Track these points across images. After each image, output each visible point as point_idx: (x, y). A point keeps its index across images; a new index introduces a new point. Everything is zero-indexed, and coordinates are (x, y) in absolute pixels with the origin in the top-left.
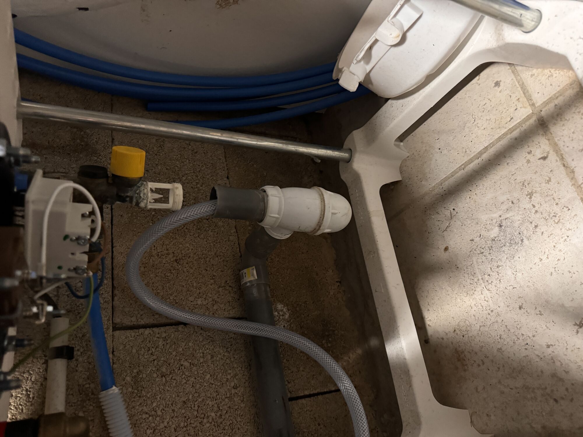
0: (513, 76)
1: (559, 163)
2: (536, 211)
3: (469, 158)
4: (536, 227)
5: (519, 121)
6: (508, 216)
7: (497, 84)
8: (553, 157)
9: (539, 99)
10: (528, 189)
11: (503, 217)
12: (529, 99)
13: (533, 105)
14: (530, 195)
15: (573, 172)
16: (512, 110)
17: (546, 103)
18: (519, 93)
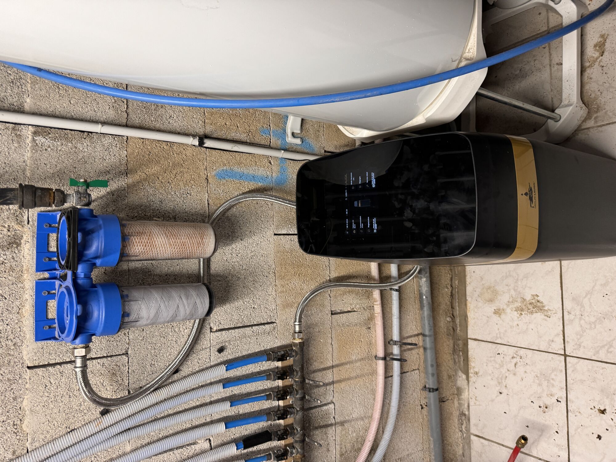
0: (546, 13)
1: (548, 51)
2: (535, 67)
3: (518, 41)
4: (533, 72)
5: (541, 31)
6: (524, 67)
7: (540, 14)
8: (547, 48)
9: (551, 25)
10: (535, 58)
11: (523, 67)
12: (548, 23)
13: (548, 27)
14: (535, 60)
15: (551, 55)
16: (541, 26)
17: (552, 28)
18: (546, 21)
